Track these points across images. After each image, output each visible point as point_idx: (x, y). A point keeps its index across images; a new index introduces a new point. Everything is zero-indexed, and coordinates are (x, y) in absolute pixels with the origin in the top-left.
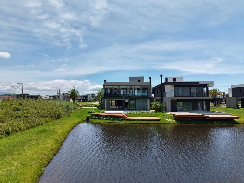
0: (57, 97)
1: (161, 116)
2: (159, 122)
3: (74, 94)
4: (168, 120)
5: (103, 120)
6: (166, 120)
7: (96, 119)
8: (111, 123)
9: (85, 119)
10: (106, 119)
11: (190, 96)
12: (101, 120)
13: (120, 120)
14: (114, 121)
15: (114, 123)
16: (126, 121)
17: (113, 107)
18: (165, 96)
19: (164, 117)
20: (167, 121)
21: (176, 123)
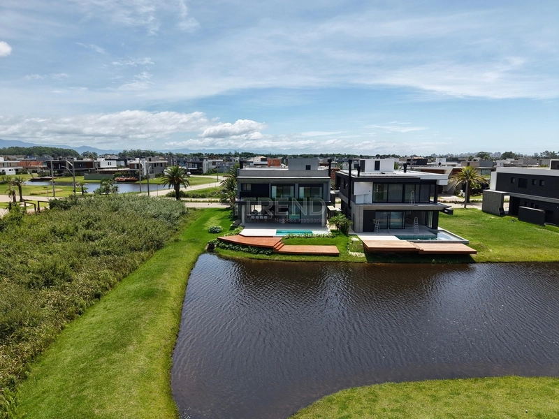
0: (136, 167)
1: (342, 244)
2: (336, 259)
3: (178, 177)
4: (352, 253)
5: (240, 252)
6: (350, 253)
7: (227, 249)
8: (253, 260)
9: (206, 248)
10: (244, 251)
11: (403, 201)
12: (235, 252)
13: (269, 254)
14: (258, 256)
15: (259, 259)
16: (280, 256)
17: (257, 217)
18: (354, 201)
19: (347, 246)
20: (351, 255)
21: (365, 260)
